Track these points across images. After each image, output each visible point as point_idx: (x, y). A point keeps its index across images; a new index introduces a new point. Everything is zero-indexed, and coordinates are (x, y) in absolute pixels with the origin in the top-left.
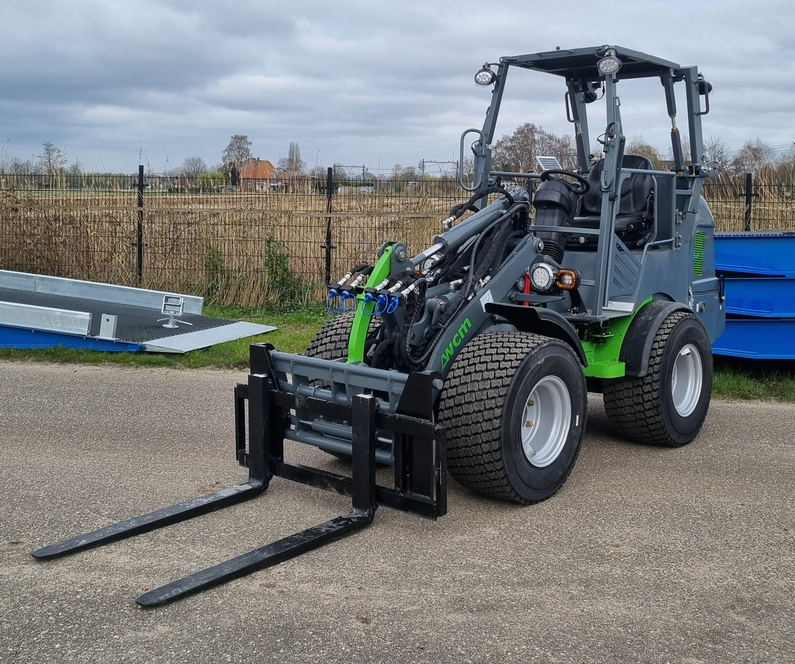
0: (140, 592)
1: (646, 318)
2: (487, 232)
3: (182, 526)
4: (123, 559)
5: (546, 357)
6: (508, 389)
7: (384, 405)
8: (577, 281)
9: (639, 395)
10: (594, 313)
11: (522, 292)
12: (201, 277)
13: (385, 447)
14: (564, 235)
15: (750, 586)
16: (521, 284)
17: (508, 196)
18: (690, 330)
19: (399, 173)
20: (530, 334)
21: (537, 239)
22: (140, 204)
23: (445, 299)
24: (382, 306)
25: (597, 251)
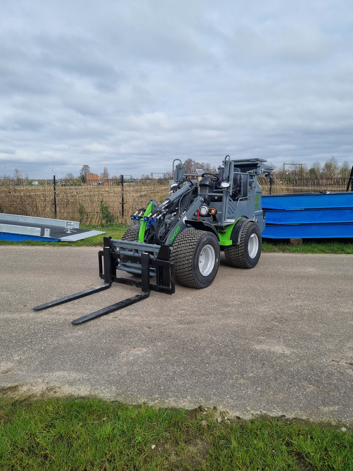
0: (71, 321)
1: (239, 225)
2: (184, 196)
3: (82, 299)
4: (64, 310)
5: (206, 238)
7: (152, 257)
8: (216, 212)
9: (237, 251)
11: (197, 216)
12: (77, 215)
13: (153, 271)
14: (210, 196)
15: (279, 313)
16: (196, 214)
17: (191, 182)
18: (254, 228)
19: (144, 177)
20: (201, 231)
21: (201, 198)
22: (55, 190)
23: (171, 220)
24: (150, 222)
25: (222, 201)
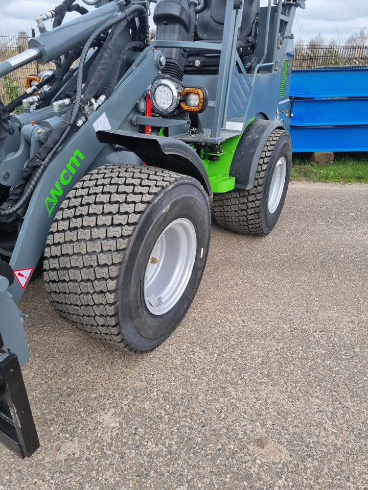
1: (253, 137)
5: (171, 202)
6: (125, 255)
8: (205, 102)
9: (244, 203)
10: (214, 134)
11: (144, 114)
16: (142, 106)
21: (158, 52)
23: (46, 125)
25: (218, 74)
